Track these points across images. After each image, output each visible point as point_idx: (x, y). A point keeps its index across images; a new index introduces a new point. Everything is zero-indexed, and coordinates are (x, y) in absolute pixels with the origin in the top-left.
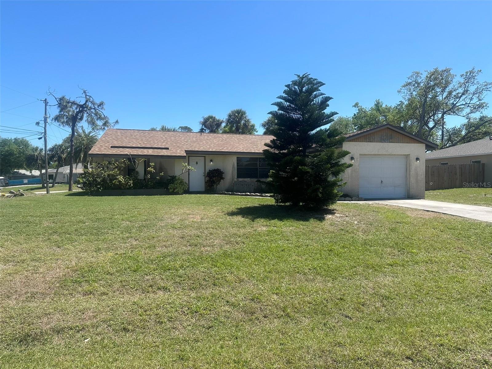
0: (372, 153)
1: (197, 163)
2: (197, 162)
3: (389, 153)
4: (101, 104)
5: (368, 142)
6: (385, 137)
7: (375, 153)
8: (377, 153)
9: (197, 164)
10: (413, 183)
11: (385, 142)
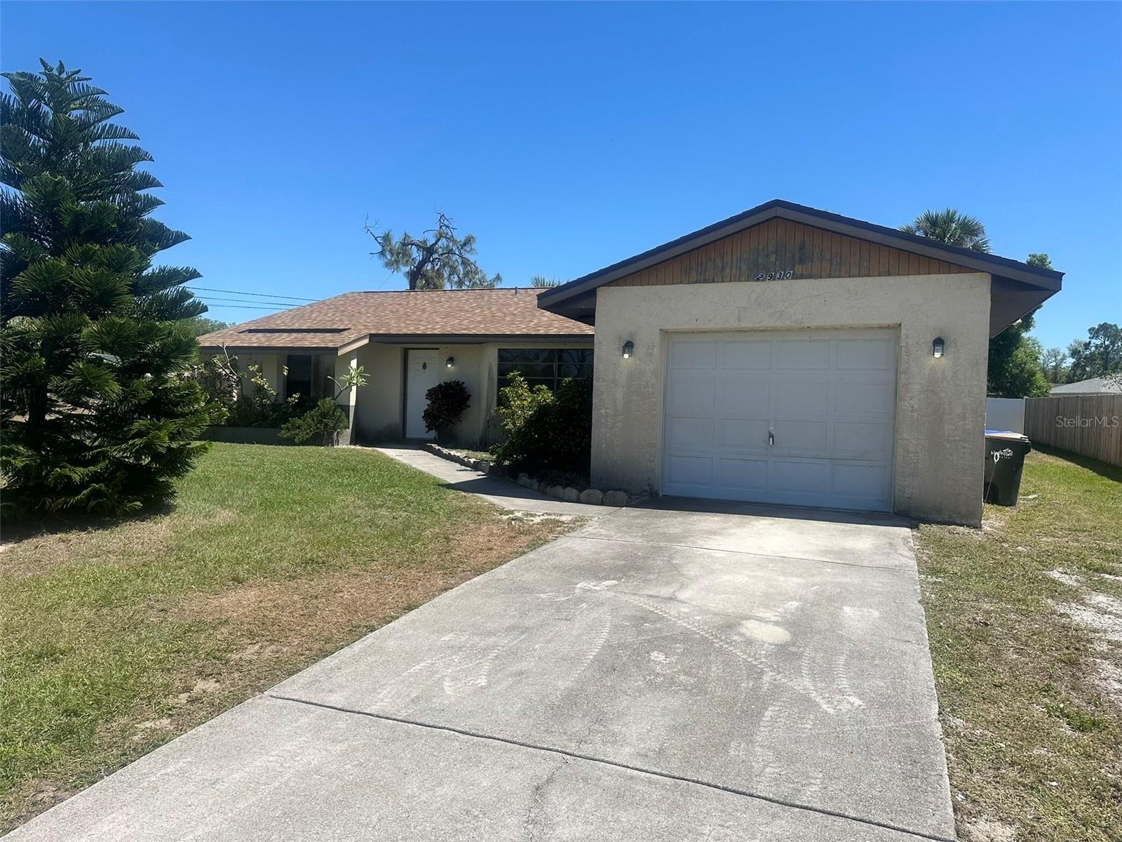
0: (712, 326)
1: (425, 366)
2: (425, 363)
3: (788, 324)
4: (468, 241)
5: (696, 282)
6: (773, 258)
7: (727, 325)
8: (733, 324)
9: (425, 369)
10: (911, 449)
11: (772, 278)
